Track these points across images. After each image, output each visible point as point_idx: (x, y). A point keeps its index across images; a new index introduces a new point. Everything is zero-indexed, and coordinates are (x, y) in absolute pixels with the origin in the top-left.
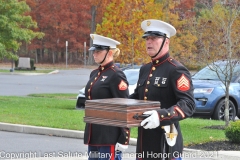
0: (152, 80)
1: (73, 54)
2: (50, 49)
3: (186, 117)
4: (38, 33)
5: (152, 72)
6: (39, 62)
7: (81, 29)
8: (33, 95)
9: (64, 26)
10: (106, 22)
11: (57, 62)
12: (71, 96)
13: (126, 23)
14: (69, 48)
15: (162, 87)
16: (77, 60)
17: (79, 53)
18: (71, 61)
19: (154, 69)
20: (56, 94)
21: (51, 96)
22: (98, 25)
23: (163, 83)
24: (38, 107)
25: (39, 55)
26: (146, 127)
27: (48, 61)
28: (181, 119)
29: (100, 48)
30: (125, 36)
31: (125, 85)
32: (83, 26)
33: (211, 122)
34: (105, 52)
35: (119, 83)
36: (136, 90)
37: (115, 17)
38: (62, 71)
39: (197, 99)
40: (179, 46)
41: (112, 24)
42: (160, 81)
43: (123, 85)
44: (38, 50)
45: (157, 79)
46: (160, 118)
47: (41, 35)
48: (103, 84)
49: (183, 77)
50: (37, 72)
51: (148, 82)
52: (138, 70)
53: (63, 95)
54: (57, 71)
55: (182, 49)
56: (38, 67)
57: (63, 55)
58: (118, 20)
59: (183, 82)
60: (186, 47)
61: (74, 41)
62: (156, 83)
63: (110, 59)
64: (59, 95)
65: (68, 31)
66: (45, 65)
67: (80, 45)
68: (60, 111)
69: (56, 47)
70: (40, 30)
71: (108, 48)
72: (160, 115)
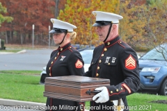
0: (104, 60)
1: (39, 36)
2: (18, 32)
3: (132, 92)
4: (7, 17)
5: (104, 52)
6: (9, 43)
7: (46, 15)
8: (2, 72)
9: (31, 11)
10: (68, 8)
11: (24, 43)
12: (36, 72)
13: (85, 10)
14: (35, 30)
15: (112, 66)
16: (42, 42)
17: (44, 35)
18: (37, 42)
19: (106, 49)
20: (23, 71)
21: (19, 73)
22: (61, 11)
23: (113, 62)
24: (6, 82)
25: (8, 36)
26: (97, 102)
27: (17, 42)
28: (128, 94)
29: (59, 31)
30: (84, 21)
31: (81, 64)
32: (48, 11)
33: (157, 97)
34: (63, 34)
35: (76, 62)
36: (90, 68)
37: (76, 5)
38: (29, 50)
39: (146, 77)
40: (131, 30)
41: (73, 11)
42: (110, 60)
43: (79, 63)
44: (8, 32)
45: (108, 58)
46: (110, 93)
47: (10, 19)
48: (62, 63)
49: (130, 57)
50: (7, 51)
51: (100, 61)
52: (93, 51)
53: (29, 71)
54: (24, 51)
55: (133, 33)
56: (8, 47)
57: (30, 37)
58: (78, 7)
59: (130, 62)
60: (137, 32)
61: (40, 24)
62: (107, 62)
63: (67, 41)
64: (25, 71)
65: (34, 16)
66: (14, 45)
67: (45, 29)
68: (25, 85)
69: (24, 29)
70: (9, 14)
71: (66, 32)
72: (109, 91)
